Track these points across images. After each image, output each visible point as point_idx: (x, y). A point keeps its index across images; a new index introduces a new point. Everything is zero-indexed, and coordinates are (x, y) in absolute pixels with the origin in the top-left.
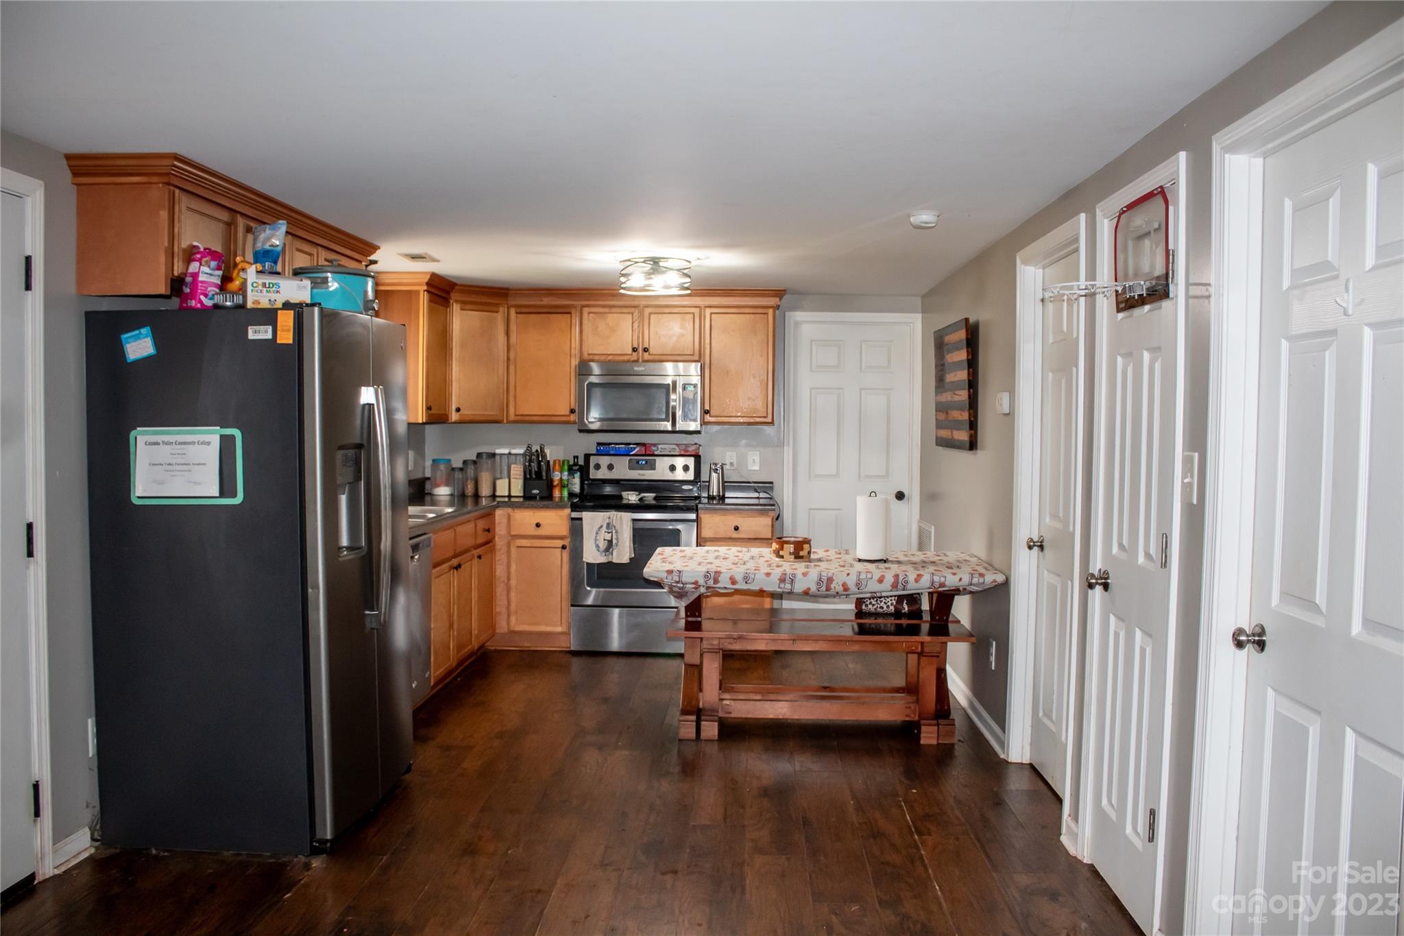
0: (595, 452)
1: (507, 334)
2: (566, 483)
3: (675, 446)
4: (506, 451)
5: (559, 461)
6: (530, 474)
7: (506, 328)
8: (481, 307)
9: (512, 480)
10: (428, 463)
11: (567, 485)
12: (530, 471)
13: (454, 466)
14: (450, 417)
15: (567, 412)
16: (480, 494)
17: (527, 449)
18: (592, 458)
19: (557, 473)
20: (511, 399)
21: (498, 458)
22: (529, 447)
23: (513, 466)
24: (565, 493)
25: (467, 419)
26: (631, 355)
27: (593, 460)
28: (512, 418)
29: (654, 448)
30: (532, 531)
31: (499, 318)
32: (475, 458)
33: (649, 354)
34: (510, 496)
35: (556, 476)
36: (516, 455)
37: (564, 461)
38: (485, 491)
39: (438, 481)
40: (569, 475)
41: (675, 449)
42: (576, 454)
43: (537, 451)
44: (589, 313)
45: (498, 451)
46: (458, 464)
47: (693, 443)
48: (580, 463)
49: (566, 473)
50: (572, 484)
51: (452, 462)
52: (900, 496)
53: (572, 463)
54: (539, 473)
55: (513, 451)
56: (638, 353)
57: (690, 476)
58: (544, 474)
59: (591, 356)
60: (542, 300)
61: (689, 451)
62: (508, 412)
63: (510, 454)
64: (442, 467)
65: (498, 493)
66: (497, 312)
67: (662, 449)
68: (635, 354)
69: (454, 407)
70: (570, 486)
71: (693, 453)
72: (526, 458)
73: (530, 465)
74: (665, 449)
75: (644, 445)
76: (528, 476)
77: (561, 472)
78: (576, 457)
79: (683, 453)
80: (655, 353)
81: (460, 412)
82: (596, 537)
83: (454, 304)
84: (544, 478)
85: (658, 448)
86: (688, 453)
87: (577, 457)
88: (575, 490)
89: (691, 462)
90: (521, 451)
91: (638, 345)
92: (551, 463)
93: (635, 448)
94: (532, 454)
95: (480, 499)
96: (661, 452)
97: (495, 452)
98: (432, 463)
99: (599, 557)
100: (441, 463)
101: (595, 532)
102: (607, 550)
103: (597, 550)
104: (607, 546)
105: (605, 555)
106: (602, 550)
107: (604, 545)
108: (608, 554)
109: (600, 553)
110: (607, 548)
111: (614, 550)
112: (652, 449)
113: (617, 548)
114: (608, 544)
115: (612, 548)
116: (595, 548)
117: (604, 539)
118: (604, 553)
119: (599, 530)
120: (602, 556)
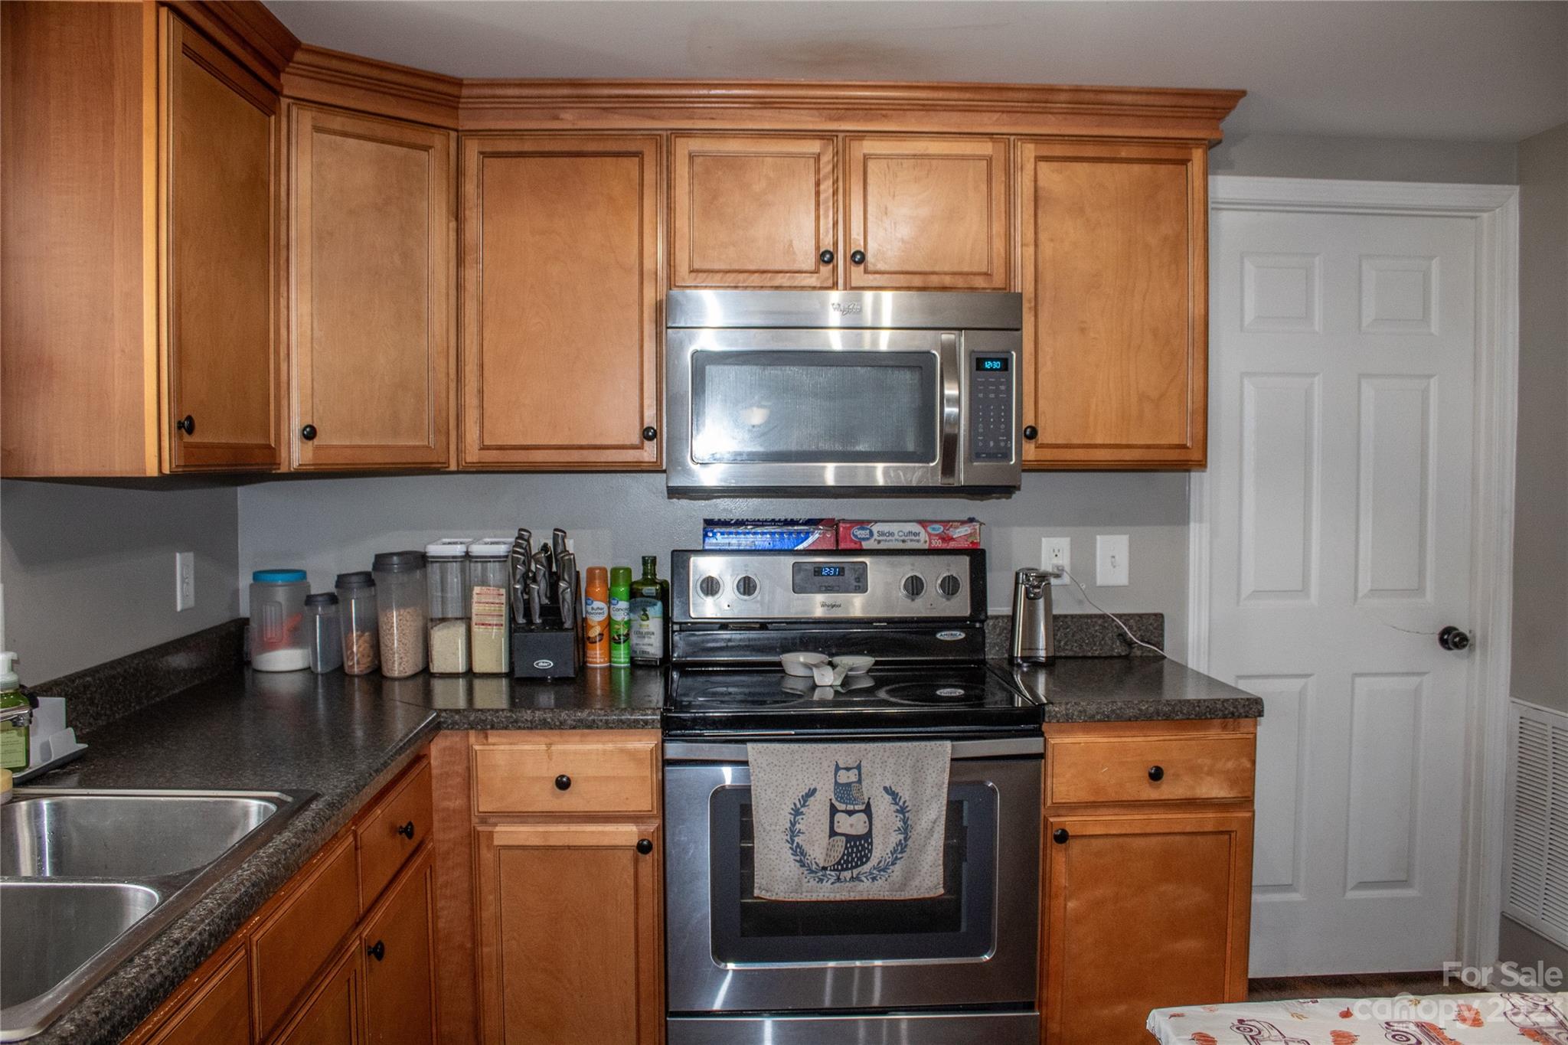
1: (457, 214)
2: (623, 631)
3: (915, 528)
4: (458, 550)
5: (604, 570)
6: (528, 614)
7: (452, 196)
8: (379, 128)
9: (475, 629)
10: (245, 581)
11: (627, 636)
12: (527, 604)
13: (313, 592)
14: (284, 454)
15: (635, 438)
16: (386, 672)
17: (517, 545)
18: (692, 561)
19: (597, 604)
20: (471, 400)
21: (434, 570)
22: (523, 537)
23: (477, 589)
24: (622, 658)
25: (341, 459)
26: (816, 271)
27: (696, 568)
28: (473, 455)
29: (861, 533)
30: (547, 799)
31: (432, 167)
32: (369, 568)
33: (866, 271)
34: (470, 674)
35: (596, 613)
36: (485, 559)
37: (615, 571)
38: (400, 661)
39: (271, 633)
40: (631, 609)
41: (916, 534)
42: (650, 553)
43: (545, 548)
44: (692, 154)
45: (434, 550)
46: (321, 584)
47: (965, 517)
48: (659, 577)
49: (623, 605)
50: (641, 635)
51: (310, 579)
52: (1452, 639)
53: (637, 576)
54: (552, 613)
55: (477, 549)
56: (835, 269)
57: (960, 606)
58: (566, 610)
60: (556, 118)
61: (952, 539)
62: (460, 437)
63: (467, 556)
64: (281, 595)
65: (437, 666)
66: (426, 148)
67: (881, 534)
68: (826, 270)
69: (296, 425)
70: (634, 639)
71: (965, 545)
72: (514, 568)
73: (526, 589)
74: (891, 534)
75: (832, 524)
76: (521, 620)
77: (610, 599)
78: (649, 562)
79: (938, 544)
80: (881, 266)
81: (316, 441)
82: (793, 824)
83: (294, 111)
84: (568, 624)
85: (872, 534)
86: (952, 545)
87: (654, 560)
88: (645, 649)
89: (961, 568)
90: (501, 550)
91: (836, 244)
92: (583, 576)
93: (808, 534)
94: (529, 557)
95: (386, 685)
96: (879, 542)
97: (426, 553)
98: (254, 579)
99: (813, 883)
100: (280, 579)
101: (788, 808)
102: (847, 866)
103: (798, 864)
104: (844, 854)
105: (839, 879)
106: (821, 865)
107: (830, 848)
108: (852, 877)
109: (812, 872)
110: (842, 858)
111: (877, 861)
112: (856, 536)
113: (890, 855)
114: (846, 848)
115: (866, 855)
116: (798, 858)
117: (833, 833)
118: (833, 873)
119: (805, 801)
120: (821, 880)
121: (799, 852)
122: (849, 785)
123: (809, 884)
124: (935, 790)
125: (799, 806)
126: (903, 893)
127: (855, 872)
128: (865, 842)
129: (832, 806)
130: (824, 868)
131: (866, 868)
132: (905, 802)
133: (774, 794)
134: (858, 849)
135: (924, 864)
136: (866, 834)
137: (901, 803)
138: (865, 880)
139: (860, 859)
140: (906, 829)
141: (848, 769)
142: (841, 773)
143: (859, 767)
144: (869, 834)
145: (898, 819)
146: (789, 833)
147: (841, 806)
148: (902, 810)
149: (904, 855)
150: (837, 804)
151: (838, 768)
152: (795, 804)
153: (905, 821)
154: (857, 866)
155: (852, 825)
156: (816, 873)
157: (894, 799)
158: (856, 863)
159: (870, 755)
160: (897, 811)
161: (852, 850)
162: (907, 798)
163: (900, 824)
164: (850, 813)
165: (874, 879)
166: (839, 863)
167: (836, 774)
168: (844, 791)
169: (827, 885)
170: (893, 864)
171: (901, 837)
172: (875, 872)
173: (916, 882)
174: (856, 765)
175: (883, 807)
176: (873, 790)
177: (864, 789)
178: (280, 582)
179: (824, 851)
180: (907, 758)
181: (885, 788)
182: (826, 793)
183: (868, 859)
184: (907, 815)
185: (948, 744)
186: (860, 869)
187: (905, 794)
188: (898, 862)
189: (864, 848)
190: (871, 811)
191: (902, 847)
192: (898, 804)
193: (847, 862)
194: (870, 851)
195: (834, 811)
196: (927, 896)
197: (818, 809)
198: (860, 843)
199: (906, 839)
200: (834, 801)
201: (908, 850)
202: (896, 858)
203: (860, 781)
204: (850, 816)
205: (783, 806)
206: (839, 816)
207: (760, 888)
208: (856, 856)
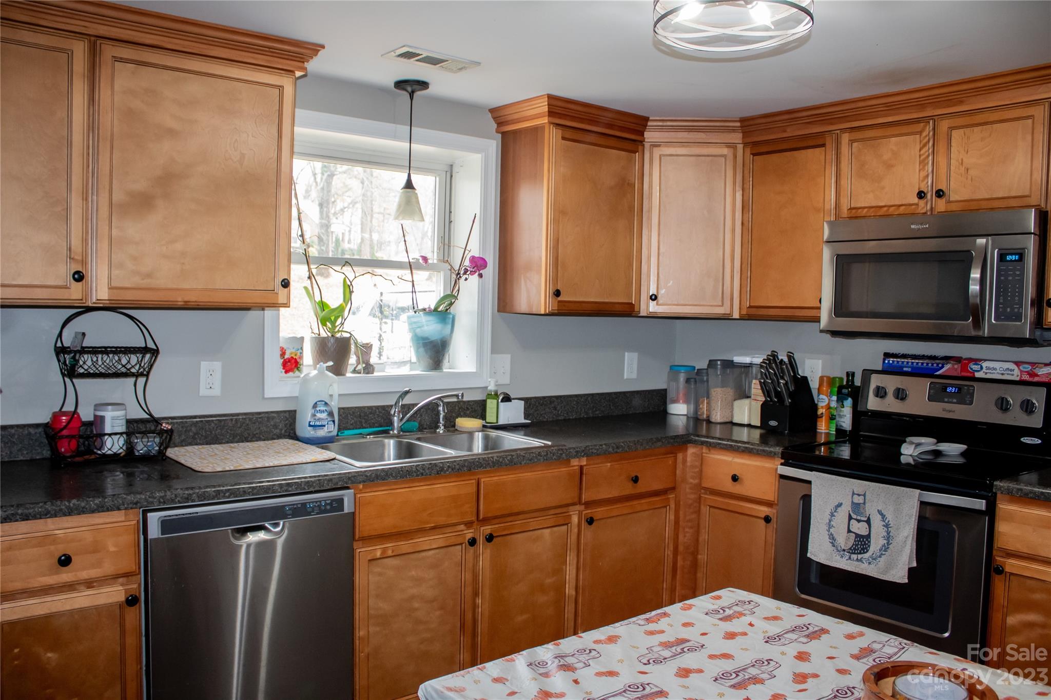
0: (880, 368)
2: (834, 413)
3: (1012, 366)
5: (828, 378)
9: (753, 402)
11: (836, 416)
14: (638, 307)
16: (712, 419)
17: (768, 359)
18: (874, 377)
19: (822, 398)
22: (772, 355)
23: (754, 381)
24: (833, 428)
26: (915, 204)
27: (876, 381)
28: (744, 311)
29: (975, 367)
31: (727, 163)
32: (707, 367)
33: (947, 202)
34: (749, 426)
35: (822, 402)
36: (750, 365)
37: (833, 379)
38: (717, 414)
39: (675, 396)
40: (839, 400)
41: (1012, 370)
42: (850, 370)
43: (784, 361)
44: (852, 141)
45: (736, 359)
48: (855, 384)
49: (835, 398)
50: (841, 416)
53: (844, 382)
54: (781, 396)
55: (746, 360)
56: (928, 201)
57: (1037, 421)
58: (786, 397)
59: (854, 211)
61: (1036, 375)
64: (681, 376)
65: (736, 420)
67: (988, 368)
68: (921, 202)
69: (648, 294)
70: (838, 419)
71: (1045, 380)
72: (767, 371)
74: (995, 369)
75: (958, 360)
77: (829, 394)
78: (850, 375)
79: (1026, 378)
80: (957, 197)
81: (661, 303)
82: (830, 521)
83: (652, 148)
84: (786, 403)
85: (982, 368)
86: (1036, 379)
87: (853, 374)
88: (844, 425)
89: (1038, 395)
91: (927, 187)
93: (943, 366)
94: (775, 366)
96: (986, 373)
97: (733, 361)
98: (670, 369)
99: (838, 557)
100: (683, 370)
101: (828, 512)
102: (855, 551)
103: (831, 544)
104: (853, 544)
105: (850, 558)
106: (843, 548)
107: (848, 539)
108: (857, 559)
109: (838, 551)
110: (852, 546)
111: (872, 553)
112: (971, 369)
113: (879, 551)
114: (855, 541)
115: (866, 548)
116: (831, 541)
117: (849, 531)
118: (847, 554)
119: (836, 509)
120: (842, 557)
121: (832, 538)
122: (859, 504)
123: (836, 557)
124: (907, 518)
125: (833, 511)
126: (885, 576)
127: (860, 556)
128: (867, 540)
129: (850, 515)
130: (844, 550)
131: (866, 556)
132: (889, 521)
133: (822, 502)
134: (861, 544)
135: (900, 562)
136: (867, 535)
137: (886, 521)
138: (865, 562)
139: (863, 549)
140: (888, 538)
141: (859, 495)
142: (855, 496)
143: (864, 495)
144: (869, 536)
145: (884, 530)
146: (828, 526)
147: (854, 516)
148: (887, 526)
149: (886, 553)
150: (852, 514)
151: (853, 494)
152: (832, 510)
153: (888, 533)
154: (860, 553)
155: (859, 528)
156: (840, 552)
157: (883, 518)
158: (860, 551)
159: (871, 489)
160: (884, 526)
161: (858, 543)
162: (890, 520)
163: (885, 534)
164: (859, 521)
165: (870, 563)
166: (850, 549)
167: (852, 497)
168: (856, 507)
169: (844, 559)
170: (880, 557)
171: (885, 542)
172: (870, 559)
173: (893, 572)
174: (863, 494)
175: (876, 521)
176: (871, 510)
177: (866, 509)
178: (683, 371)
179: (844, 541)
180: (892, 495)
181: (878, 510)
182: (846, 508)
183: (867, 551)
184: (889, 529)
185: (918, 491)
186: (862, 555)
187: (890, 517)
188: (883, 556)
189: (865, 544)
190: (870, 522)
191: (885, 548)
192: (884, 522)
193: (855, 549)
194: (869, 546)
195: (850, 518)
196: (897, 581)
197: (842, 515)
198: (863, 540)
199: (888, 543)
200: (851, 512)
201: (889, 551)
202: (882, 554)
203: (864, 503)
204: (859, 523)
205: (826, 510)
206: (853, 522)
207: (811, 553)
208: (860, 547)
